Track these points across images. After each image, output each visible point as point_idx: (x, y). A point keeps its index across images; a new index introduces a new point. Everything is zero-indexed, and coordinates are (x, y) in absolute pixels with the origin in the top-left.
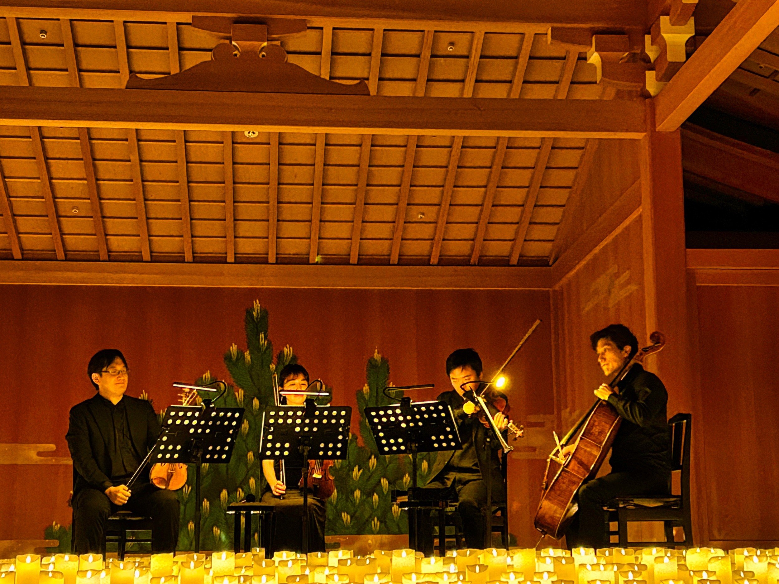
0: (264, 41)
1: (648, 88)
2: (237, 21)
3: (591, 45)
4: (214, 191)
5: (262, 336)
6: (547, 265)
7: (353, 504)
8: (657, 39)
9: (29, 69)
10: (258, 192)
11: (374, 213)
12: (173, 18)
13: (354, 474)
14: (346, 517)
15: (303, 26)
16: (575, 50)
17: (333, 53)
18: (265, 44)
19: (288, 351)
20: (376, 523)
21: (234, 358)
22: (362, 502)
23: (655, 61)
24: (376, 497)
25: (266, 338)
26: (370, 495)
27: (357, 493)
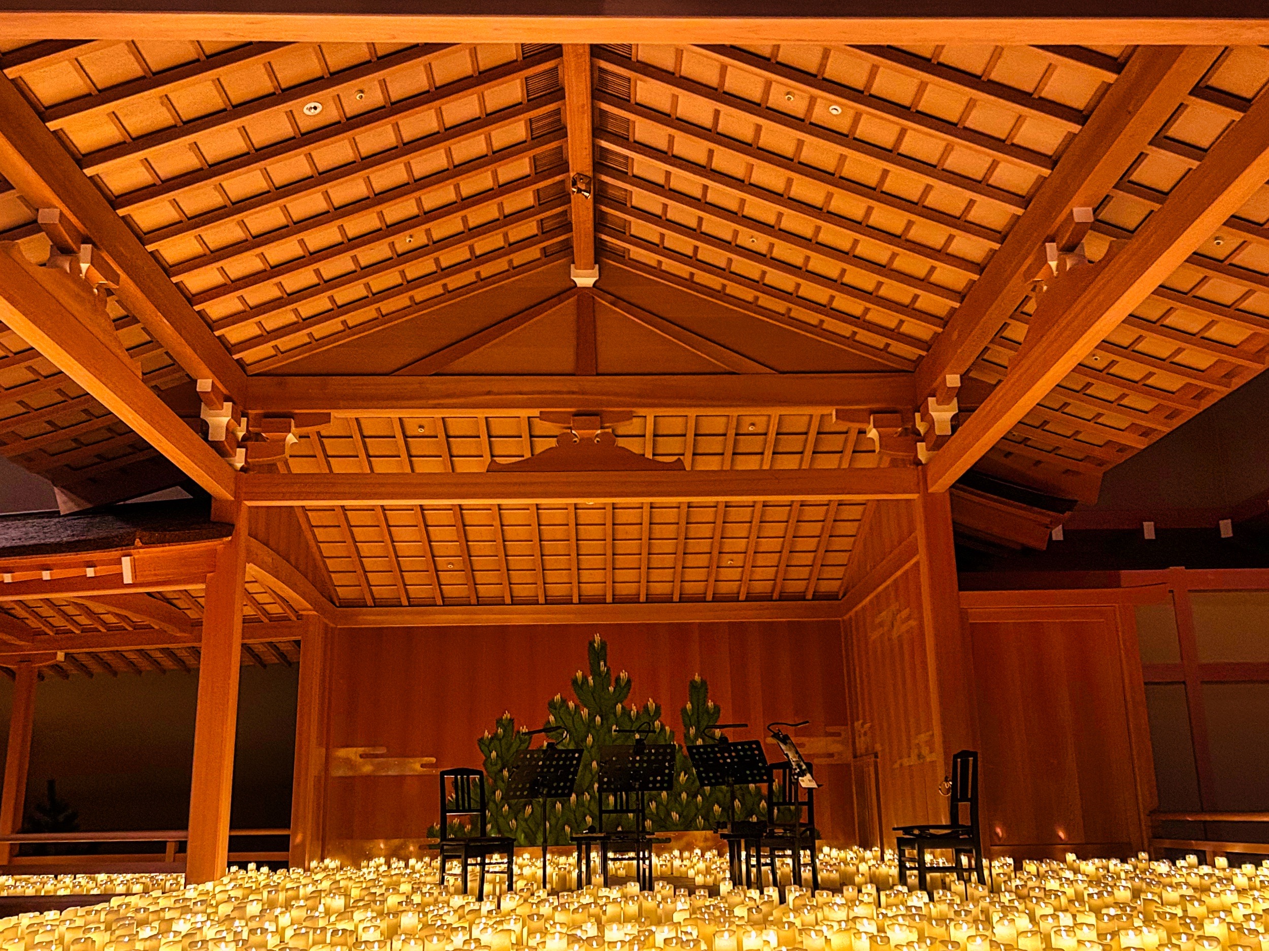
0: (597, 429)
1: (920, 457)
2: (576, 414)
3: (869, 423)
4: (561, 547)
5: (602, 663)
6: (838, 599)
7: (681, 804)
8: (926, 416)
9: (410, 456)
10: (597, 546)
11: (691, 560)
12: (524, 413)
13: (681, 778)
14: (675, 816)
15: (630, 416)
16: (856, 426)
17: (655, 435)
18: (599, 432)
19: (623, 675)
20: (700, 821)
21: (580, 683)
22: (688, 802)
23: (925, 434)
24: (699, 798)
25: (605, 665)
26: (695, 796)
27: (684, 795)
